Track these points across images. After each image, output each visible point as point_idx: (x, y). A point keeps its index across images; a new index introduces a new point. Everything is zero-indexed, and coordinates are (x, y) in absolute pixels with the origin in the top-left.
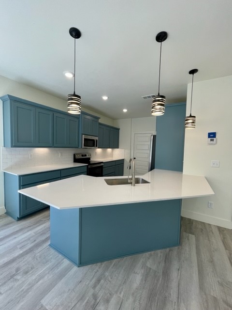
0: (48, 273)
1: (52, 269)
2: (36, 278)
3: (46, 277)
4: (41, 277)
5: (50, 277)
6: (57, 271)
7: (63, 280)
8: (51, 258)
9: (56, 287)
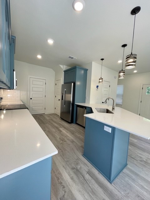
0: (138, 182)
1: (133, 180)
2: (145, 191)
3: (141, 184)
4: (142, 187)
5: (140, 181)
6: (134, 177)
7: (139, 173)
8: (125, 181)
9: (145, 177)
